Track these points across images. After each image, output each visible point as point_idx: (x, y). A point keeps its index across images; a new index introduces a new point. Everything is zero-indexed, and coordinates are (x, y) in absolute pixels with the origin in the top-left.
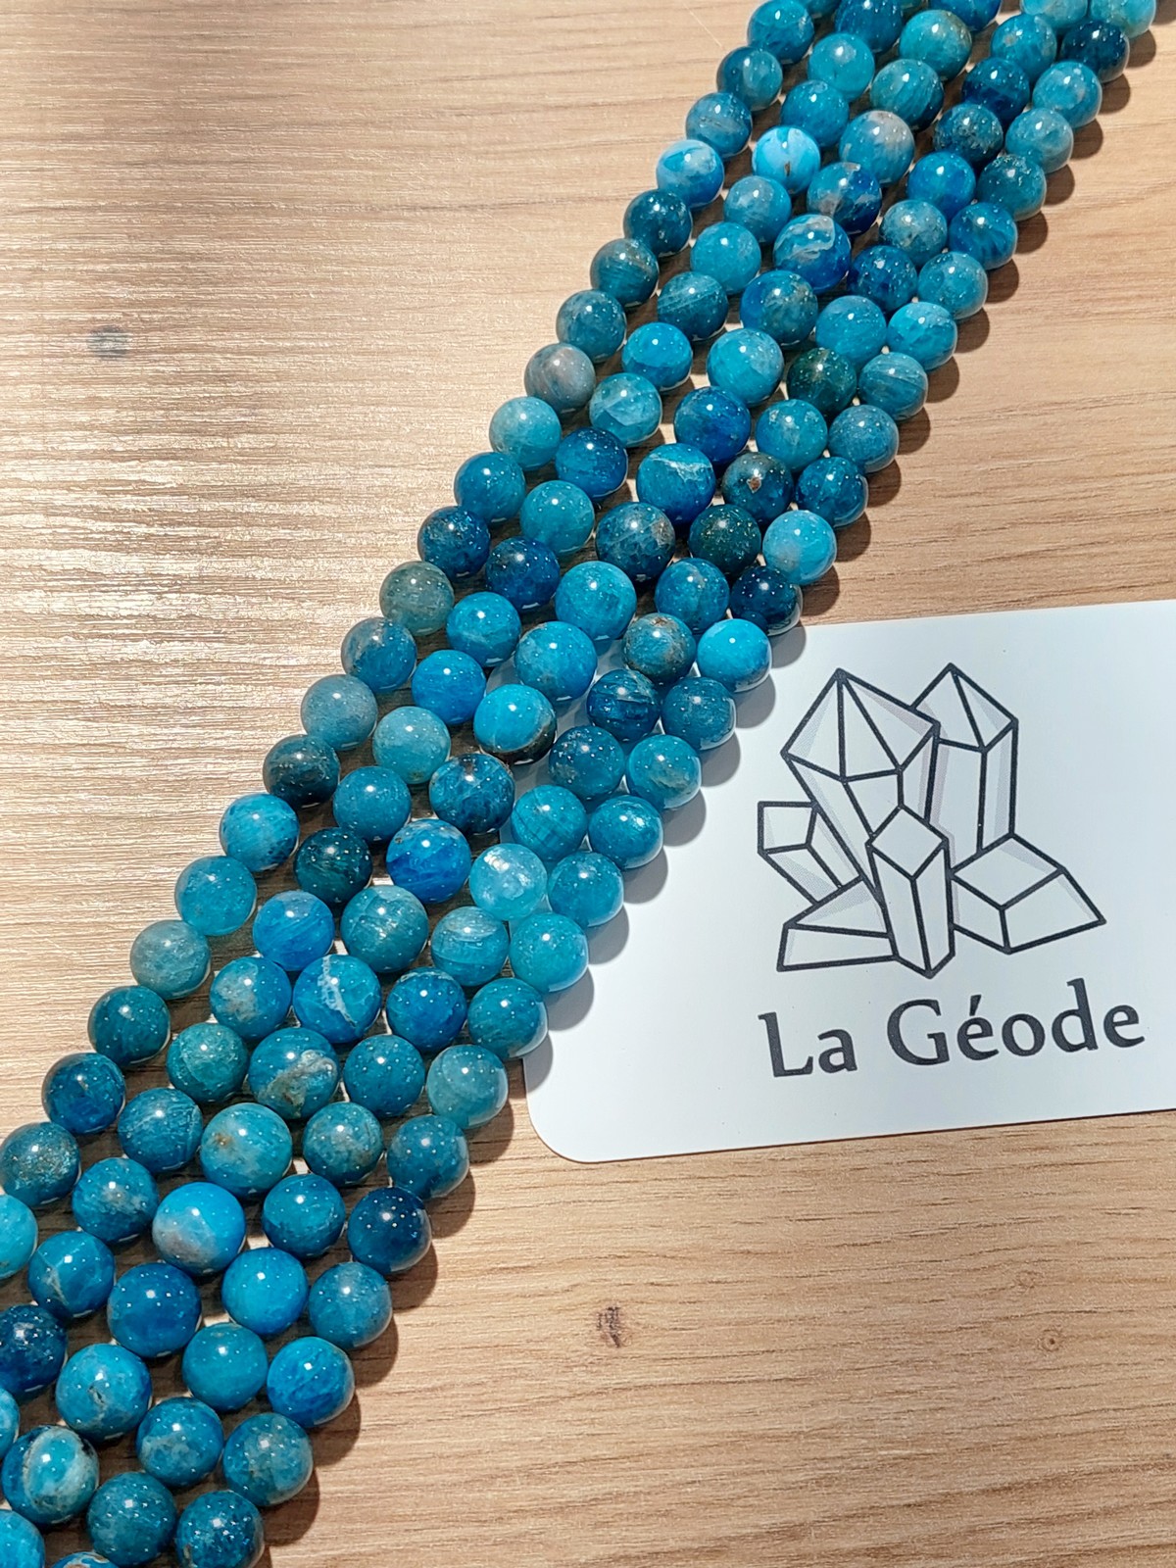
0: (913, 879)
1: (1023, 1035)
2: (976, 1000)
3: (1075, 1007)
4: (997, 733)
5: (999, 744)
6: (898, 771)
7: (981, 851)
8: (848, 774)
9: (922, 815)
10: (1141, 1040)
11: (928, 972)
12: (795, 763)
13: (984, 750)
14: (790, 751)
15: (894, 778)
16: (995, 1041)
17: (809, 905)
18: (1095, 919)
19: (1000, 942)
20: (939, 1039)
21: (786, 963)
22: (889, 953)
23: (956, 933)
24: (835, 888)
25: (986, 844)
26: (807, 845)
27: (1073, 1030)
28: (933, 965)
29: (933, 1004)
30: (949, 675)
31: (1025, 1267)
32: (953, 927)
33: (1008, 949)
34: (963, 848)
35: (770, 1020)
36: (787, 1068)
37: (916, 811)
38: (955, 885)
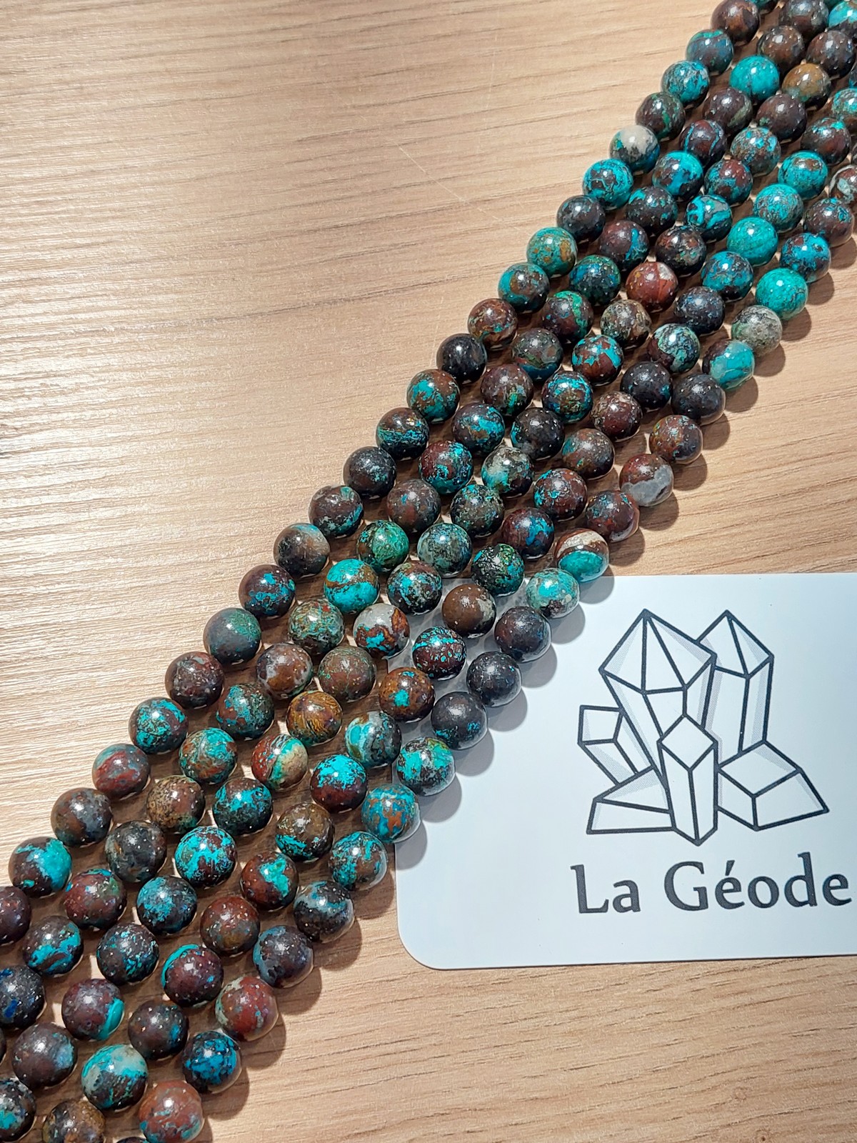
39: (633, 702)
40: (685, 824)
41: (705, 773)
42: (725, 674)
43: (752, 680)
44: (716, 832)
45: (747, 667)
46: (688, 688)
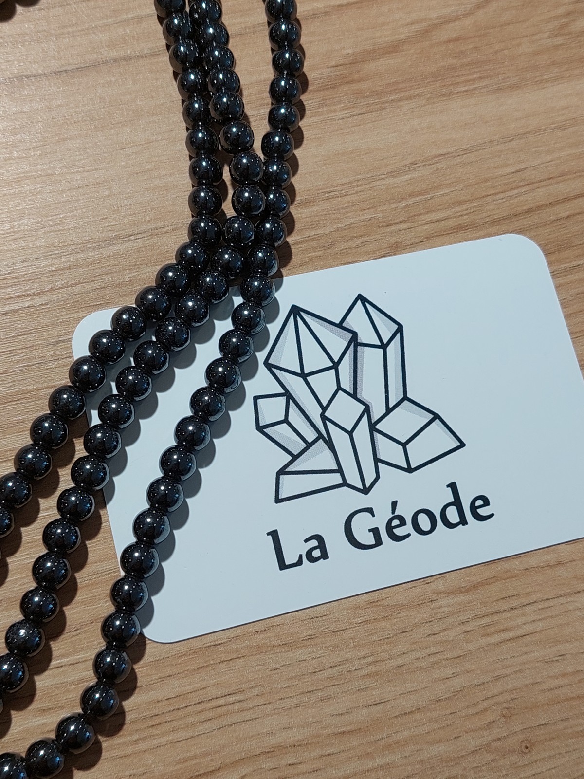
0: (350, 433)
1: (424, 522)
2: (394, 504)
3: (453, 500)
4: (391, 335)
5: (393, 342)
6: (335, 366)
7: (389, 410)
8: (306, 372)
9: (352, 392)
10: (492, 515)
11: (366, 491)
12: (273, 369)
13: (384, 346)
14: (270, 361)
15: (333, 371)
16: (408, 528)
17: (290, 458)
18: (459, 444)
19: (405, 466)
20: (375, 531)
21: (280, 497)
22: (341, 482)
23: (379, 464)
24: (305, 446)
25: (391, 406)
26: (286, 421)
27: (452, 515)
28: (368, 485)
29: (370, 511)
30: (359, 302)
31: (505, 705)
32: (377, 460)
33: (410, 470)
34: (378, 411)
35: (274, 534)
36: (287, 563)
37: (348, 390)
38: (376, 434)
39: (296, 385)
40: (353, 478)
41: (362, 433)
42: (366, 348)
43: (388, 349)
44: (379, 480)
45: (383, 339)
46: (339, 365)
